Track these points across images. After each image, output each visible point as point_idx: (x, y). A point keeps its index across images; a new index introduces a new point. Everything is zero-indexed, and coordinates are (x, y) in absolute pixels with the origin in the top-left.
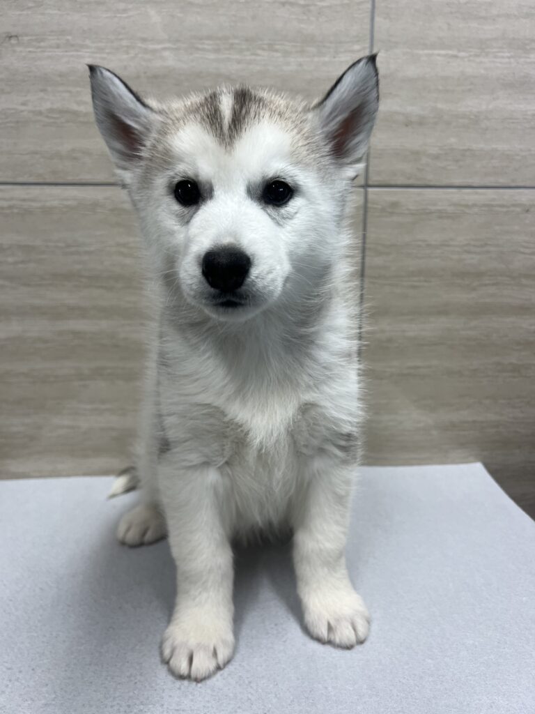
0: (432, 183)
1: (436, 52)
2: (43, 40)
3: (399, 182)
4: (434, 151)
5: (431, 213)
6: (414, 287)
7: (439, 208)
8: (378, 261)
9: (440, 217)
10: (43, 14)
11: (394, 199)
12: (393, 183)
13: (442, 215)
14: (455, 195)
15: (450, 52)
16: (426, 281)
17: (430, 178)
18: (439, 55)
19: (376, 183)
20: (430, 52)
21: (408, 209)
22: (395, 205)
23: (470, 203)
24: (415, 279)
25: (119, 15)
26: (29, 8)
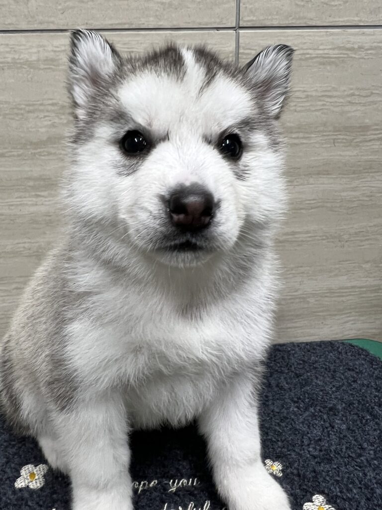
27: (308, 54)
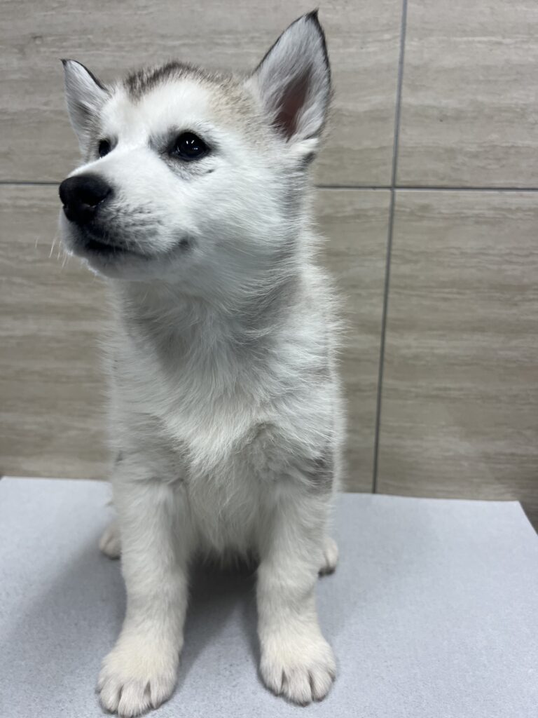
0: (468, 185)
1: (477, 39)
2: (65, 40)
3: (430, 184)
4: (472, 148)
5: (468, 217)
6: (445, 300)
7: (476, 212)
8: (405, 269)
9: (477, 223)
10: (67, 14)
11: (424, 201)
12: (423, 184)
13: (479, 220)
14: (496, 198)
15: (493, 39)
16: (459, 293)
17: (468, 179)
18: (479, 42)
19: (405, 184)
20: (471, 39)
21: (440, 213)
22: (425, 208)
23: (513, 207)
24: (447, 290)
25: (139, 12)
26: (53, 9)
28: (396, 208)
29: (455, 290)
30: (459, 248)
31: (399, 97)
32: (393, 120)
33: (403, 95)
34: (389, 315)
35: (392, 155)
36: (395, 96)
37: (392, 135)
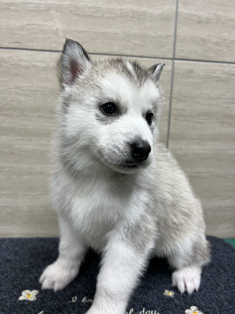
3: (193, 58)
4: (215, 40)
5: (211, 78)
6: (200, 123)
7: (216, 75)
8: (180, 105)
9: (218, 81)
11: (190, 68)
12: (190, 58)
14: (227, 68)
16: (208, 120)
17: (213, 56)
19: (180, 57)
21: (198, 75)
22: (190, 71)
24: (202, 118)
27: (210, 75)
28: (175, 71)
29: (205, 118)
30: (208, 95)
31: (177, 8)
32: (174, 20)
33: (179, 7)
34: (171, 131)
35: (173, 41)
36: (175, 7)
37: (173, 29)
